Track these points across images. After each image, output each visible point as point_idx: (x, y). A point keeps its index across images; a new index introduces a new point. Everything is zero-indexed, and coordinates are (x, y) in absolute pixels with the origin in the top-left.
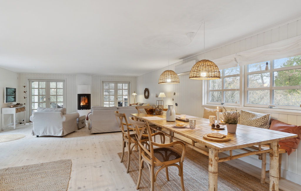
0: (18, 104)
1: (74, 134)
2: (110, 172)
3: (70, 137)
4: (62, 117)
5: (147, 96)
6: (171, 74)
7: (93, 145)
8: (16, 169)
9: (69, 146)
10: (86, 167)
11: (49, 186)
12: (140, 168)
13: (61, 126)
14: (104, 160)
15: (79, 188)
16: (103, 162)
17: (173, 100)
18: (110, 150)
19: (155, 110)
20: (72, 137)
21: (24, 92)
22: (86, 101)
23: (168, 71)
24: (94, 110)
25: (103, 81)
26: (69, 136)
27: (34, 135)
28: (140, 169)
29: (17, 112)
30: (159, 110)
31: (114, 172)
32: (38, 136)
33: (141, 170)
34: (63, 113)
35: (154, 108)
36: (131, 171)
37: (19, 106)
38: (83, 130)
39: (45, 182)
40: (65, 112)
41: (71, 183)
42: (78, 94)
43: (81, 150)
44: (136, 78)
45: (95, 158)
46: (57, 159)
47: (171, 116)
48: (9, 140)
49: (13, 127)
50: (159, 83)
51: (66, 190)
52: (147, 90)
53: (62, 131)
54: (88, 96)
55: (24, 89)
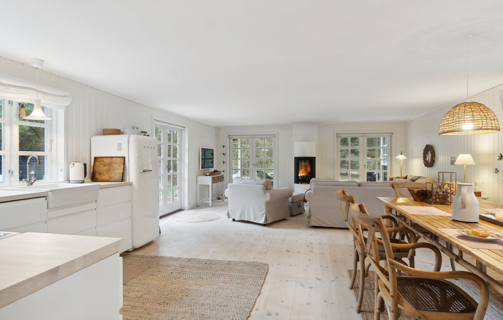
0: (215, 171)
1: (283, 223)
2: (325, 301)
3: (277, 228)
4: (265, 194)
5: (430, 161)
6: (472, 111)
7: (308, 246)
8: (199, 261)
9: (271, 242)
10: (287, 281)
11: (230, 298)
12: (376, 310)
13: (264, 208)
14: (320, 278)
15: (269, 314)
16: (317, 280)
17: (497, 171)
18: (335, 261)
19: (431, 192)
20: (279, 228)
21: (224, 154)
22: (309, 170)
23: (465, 104)
24: (316, 185)
25: (337, 134)
26: (275, 225)
27: (229, 217)
28: (375, 312)
29: (213, 182)
30: (441, 193)
31: (332, 303)
32: (234, 220)
33: (379, 315)
34: (267, 187)
35: (429, 189)
36: (366, 311)
37: (216, 175)
38: (298, 218)
39: (227, 290)
40: (269, 186)
41: (259, 303)
42: (295, 158)
43: (288, 251)
44: (406, 124)
45: (306, 270)
46: (251, 259)
47: (464, 209)
48: (201, 220)
49: (209, 203)
50: (440, 134)
51: (250, 310)
52: (429, 150)
53: (265, 215)
54: (311, 161)
55: (222, 150)
